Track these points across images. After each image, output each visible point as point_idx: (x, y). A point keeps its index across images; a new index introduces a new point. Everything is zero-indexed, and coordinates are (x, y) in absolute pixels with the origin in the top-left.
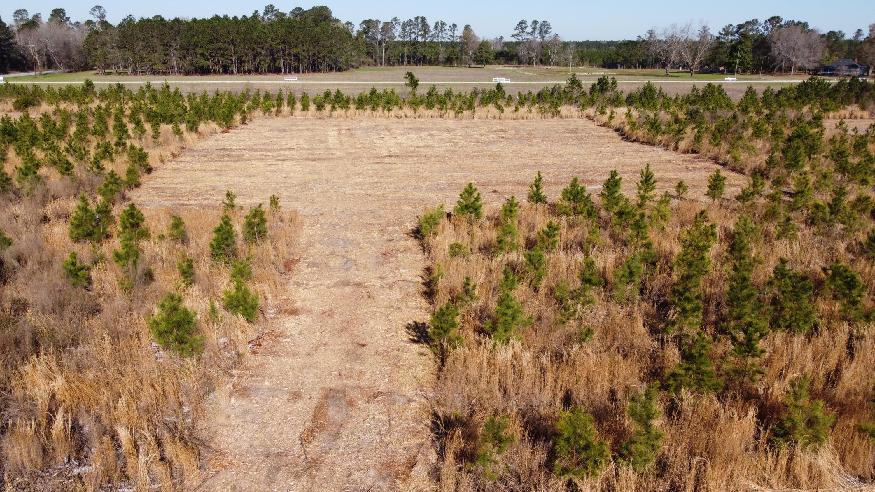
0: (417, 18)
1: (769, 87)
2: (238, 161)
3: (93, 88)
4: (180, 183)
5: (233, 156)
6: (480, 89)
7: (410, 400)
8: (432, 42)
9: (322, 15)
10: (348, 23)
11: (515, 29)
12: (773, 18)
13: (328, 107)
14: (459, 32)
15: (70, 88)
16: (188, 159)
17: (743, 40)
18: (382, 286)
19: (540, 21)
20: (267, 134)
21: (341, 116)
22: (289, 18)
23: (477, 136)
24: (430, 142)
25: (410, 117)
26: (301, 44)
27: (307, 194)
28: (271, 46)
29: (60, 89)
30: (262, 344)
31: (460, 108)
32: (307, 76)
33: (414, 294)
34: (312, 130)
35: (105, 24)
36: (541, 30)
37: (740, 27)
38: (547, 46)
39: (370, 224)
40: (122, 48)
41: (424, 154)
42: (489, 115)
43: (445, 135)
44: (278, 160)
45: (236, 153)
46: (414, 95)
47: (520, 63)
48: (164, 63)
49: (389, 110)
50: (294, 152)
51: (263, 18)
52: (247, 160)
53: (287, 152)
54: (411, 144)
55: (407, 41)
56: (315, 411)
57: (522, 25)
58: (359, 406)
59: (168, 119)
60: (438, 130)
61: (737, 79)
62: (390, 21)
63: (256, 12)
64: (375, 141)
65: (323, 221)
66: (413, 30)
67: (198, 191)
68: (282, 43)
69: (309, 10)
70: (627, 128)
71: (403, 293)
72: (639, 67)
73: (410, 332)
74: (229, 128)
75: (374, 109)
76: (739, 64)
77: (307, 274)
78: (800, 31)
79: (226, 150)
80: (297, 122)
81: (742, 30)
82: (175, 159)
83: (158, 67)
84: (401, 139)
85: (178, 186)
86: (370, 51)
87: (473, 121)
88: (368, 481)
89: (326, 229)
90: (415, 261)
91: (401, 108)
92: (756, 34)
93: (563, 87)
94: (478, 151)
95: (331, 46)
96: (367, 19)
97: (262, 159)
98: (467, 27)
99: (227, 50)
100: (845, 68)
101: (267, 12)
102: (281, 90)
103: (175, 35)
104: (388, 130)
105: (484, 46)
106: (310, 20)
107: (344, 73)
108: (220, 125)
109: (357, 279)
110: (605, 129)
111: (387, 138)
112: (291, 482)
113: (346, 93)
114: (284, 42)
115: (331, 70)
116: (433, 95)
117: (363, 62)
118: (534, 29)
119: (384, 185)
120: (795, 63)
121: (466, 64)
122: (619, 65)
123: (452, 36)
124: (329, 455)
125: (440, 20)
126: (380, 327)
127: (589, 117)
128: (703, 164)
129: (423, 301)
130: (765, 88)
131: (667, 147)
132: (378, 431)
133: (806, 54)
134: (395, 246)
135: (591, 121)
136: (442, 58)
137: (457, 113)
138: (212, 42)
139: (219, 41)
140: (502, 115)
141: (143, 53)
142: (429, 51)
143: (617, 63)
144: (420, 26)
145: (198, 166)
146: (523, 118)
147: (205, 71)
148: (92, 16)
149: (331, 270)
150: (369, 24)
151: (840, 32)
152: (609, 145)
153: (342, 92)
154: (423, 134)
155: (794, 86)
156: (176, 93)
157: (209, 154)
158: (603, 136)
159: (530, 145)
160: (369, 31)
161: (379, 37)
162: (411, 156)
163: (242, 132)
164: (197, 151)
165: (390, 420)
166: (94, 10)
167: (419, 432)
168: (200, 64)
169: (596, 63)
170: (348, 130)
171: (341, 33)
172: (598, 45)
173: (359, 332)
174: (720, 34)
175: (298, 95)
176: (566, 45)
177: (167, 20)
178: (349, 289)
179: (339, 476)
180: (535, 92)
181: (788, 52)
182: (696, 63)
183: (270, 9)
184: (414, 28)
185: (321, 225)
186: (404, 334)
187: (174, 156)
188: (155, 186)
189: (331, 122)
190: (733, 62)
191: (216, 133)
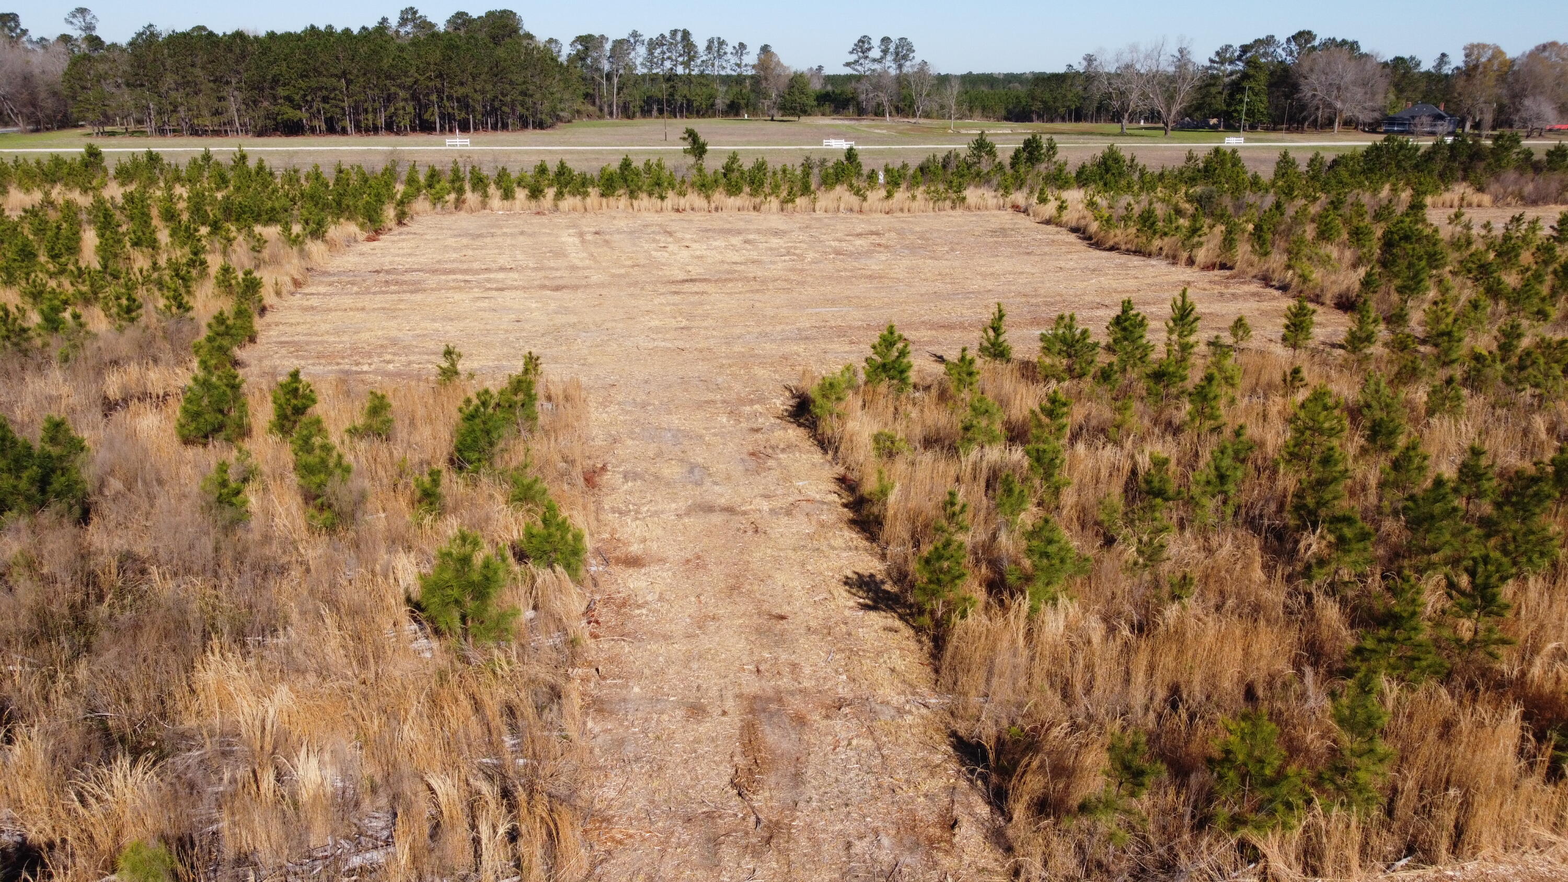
0: (674, 33)
1: (1317, 154)
2: (416, 291)
3: (102, 160)
4: (327, 333)
5: (405, 282)
6: (815, 158)
7: (900, 711)
8: (702, 75)
9: (505, 26)
10: (551, 41)
11: (851, 53)
12: (1301, 34)
13: (550, 192)
14: (751, 58)
15: (57, 161)
16: (322, 289)
17: (1251, 72)
18: (773, 511)
19: (895, 38)
20: (451, 242)
21: (574, 209)
22: (446, 32)
23: (833, 243)
24: (754, 255)
25: (700, 210)
26: (470, 79)
27: (569, 350)
28: (415, 83)
29: (38, 163)
30: (600, 620)
31: (789, 193)
32: (483, 136)
33: (834, 524)
34: (530, 235)
35: (95, 42)
36: (897, 54)
37: (1245, 49)
38: (909, 83)
39: (706, 402)
40: (135, 86)
41: (751, 275)
42: (842, 206)
43: (775, 242)
44: (490, 289)
45: (407, 277)
46: (700, 170)
47: (861, 112)
48: (217, 113)
49: (662, 198)
50: (515, 275)
51: (397, 32)
52: (432, 289)
53: (501, 276)
54: (720, 257)
55: (657, 74)
56: (741, 735)
57: (863, 45)
58: (816, 725)
59: (265, 217)
60: (759, 232)
61: (1247, 140)
62: (625, 36)
63: (384, 20)
64: (654, 253)
65: (620, 398)
66: (668, 54)
67: (367, 348)
68: (436, 77)
69: (479, 18)
70: (1094, 227)
71: (814, 523)
72: (1070, 120)
73: (854, 591)
74: (378, 232)
75: (632, 195)
76: (1246, 114)
77: (630, 493)
78: (1347, 56)
79: (388, 272)
80: (497, 220)
81: (1249, 55)
82: (299, 290)
83: (207, 121)
84: (699, 249)
85: (326, 338)
86: (591, 91)
87: (814, 215)
88: (885, 856)
89: (631, 412)
90: (814, 465)
91: (682, 194)
92: (1272, 61)
93: (962, 156)
94: (845, 270)
95: (524, 83)
96: (584, 33)
97: (460, 289)
98: (765, 49)
99: (334, 89)
100: (1425, 120)
101: (403, 21)
102: (455, 162)
103: (237, 62)
104: (670, 234)
105: (797, 82)
106: (482, 35)
107: (549, 131)
108: (362, 226)
109: (723, 501)
110: (1051, 228)
111: (671, 247)
112: (748, 863)
113: (576, 166)
114: (440, 76)
115: (525, 126)
116: (733, 171)
117: (578, 112)
118: (885, 52)
119: (702, 332)
120: (1341, 111)
121: (763, 114)
122: (1034, 117)
123: (739, 66)
124: (798, 814)
125: (715, 36)
126: (796, 583)
127: (1016, 208)
128: (1246, 288)
129: (853, 537)
130: (1310, 155)
131: (1173, 259)
132: (865, 768)
133: (1359, 97)
134: (768, 440)
135: (1022, 215)
136: (720, 103)
137: (784, 202)
138: (306, 76)
139: (320, 74)
140: (865, 204)
141: (178, 96)
142: (698, 91)
143: (1032, 112)
144: (680, 47)
145: (348, 301)
146: (902, 210)
147: (293, 129)
148: (70, 26)
149: (668, 484)
150: (587, 43)
151: (1412, 58)
152: (1069, 257)
153: (569, 165)
154: (736, 240)
155: (1360, 151)
156: (261, 168)
157: (358, 279)
158: (1053, 241)
159: (931, 258)
160: (587, 56)
161: (606, 66)
162: (731, 280)
163: (404, 240)
164: (334, 275)
165: (879, 749)
166: (74, 16)
167: (938, 766)
168: (285, 116)
169: (994, 112)
170: (596, 233)
171: (542, 59)
172: (989, 80)
173: (762, 594)
174: (1211, 61)
175: (488, 171)
176: (944, 80)
177: (221, 35)
178: (717, 519)
179: (831, 850)
180: (914, 164)
181: (1329, 93)
182: (1174, 112)
183: (409, 15)
184: (669, 50)
185: (619, 404)
186: (845, 594)
187: (297, 284)
188: (283, 339)
189: (559, 219)
190: (1236, 111)
191: (356, 241)
